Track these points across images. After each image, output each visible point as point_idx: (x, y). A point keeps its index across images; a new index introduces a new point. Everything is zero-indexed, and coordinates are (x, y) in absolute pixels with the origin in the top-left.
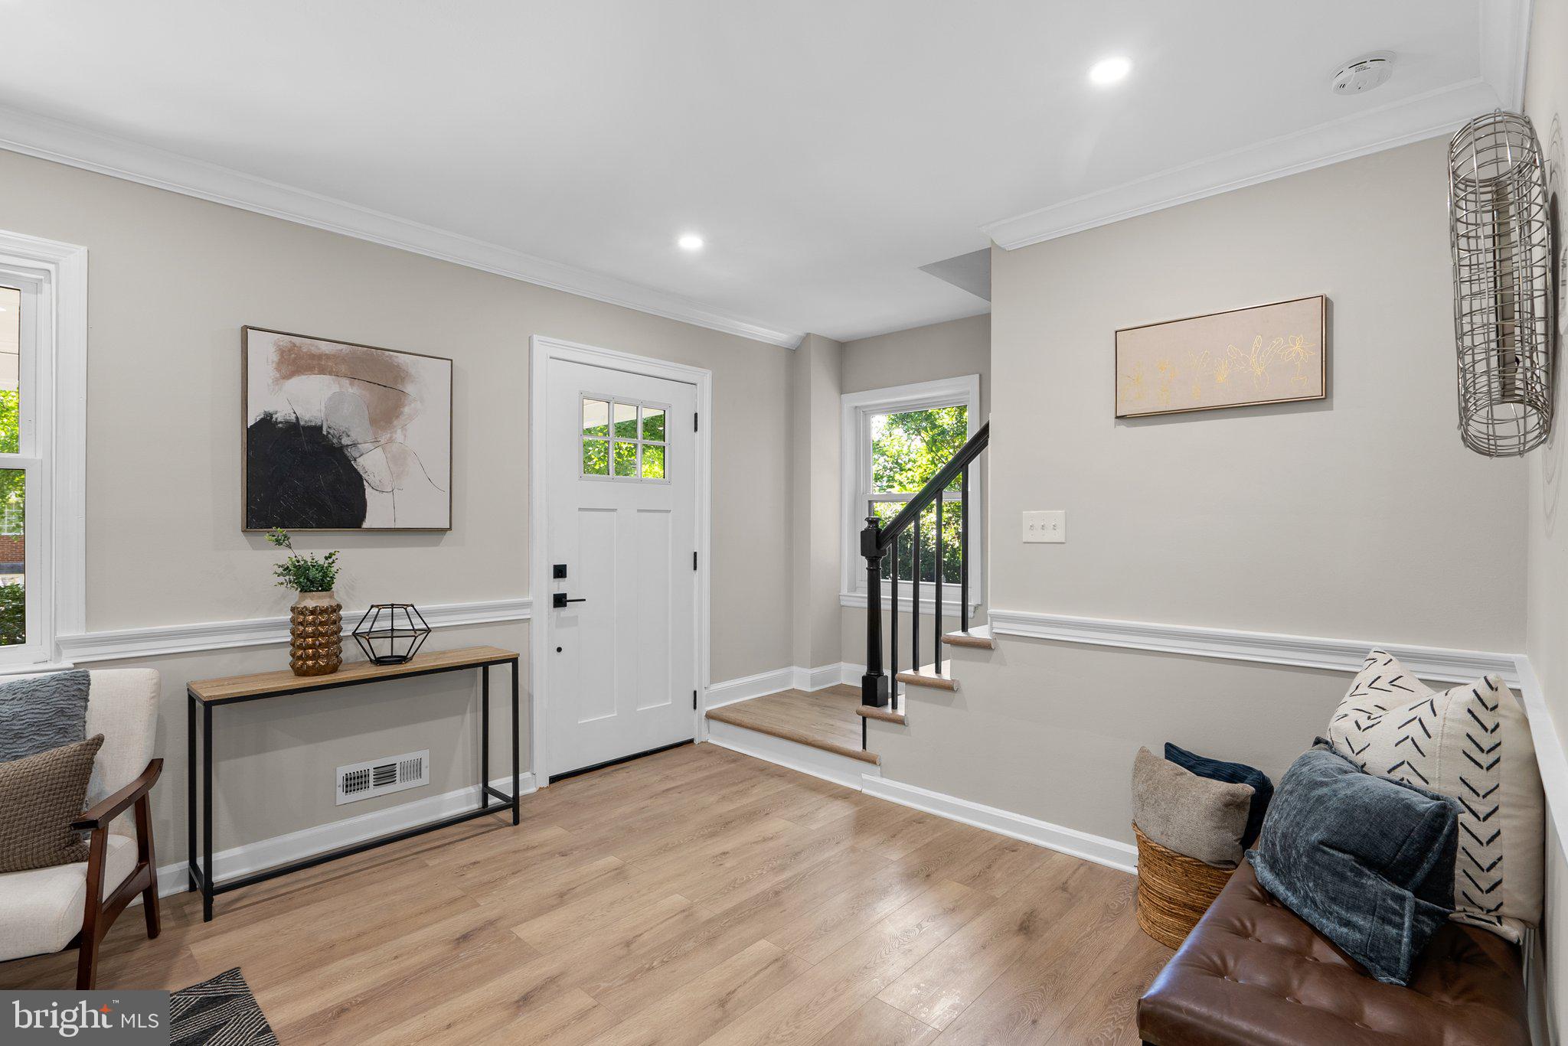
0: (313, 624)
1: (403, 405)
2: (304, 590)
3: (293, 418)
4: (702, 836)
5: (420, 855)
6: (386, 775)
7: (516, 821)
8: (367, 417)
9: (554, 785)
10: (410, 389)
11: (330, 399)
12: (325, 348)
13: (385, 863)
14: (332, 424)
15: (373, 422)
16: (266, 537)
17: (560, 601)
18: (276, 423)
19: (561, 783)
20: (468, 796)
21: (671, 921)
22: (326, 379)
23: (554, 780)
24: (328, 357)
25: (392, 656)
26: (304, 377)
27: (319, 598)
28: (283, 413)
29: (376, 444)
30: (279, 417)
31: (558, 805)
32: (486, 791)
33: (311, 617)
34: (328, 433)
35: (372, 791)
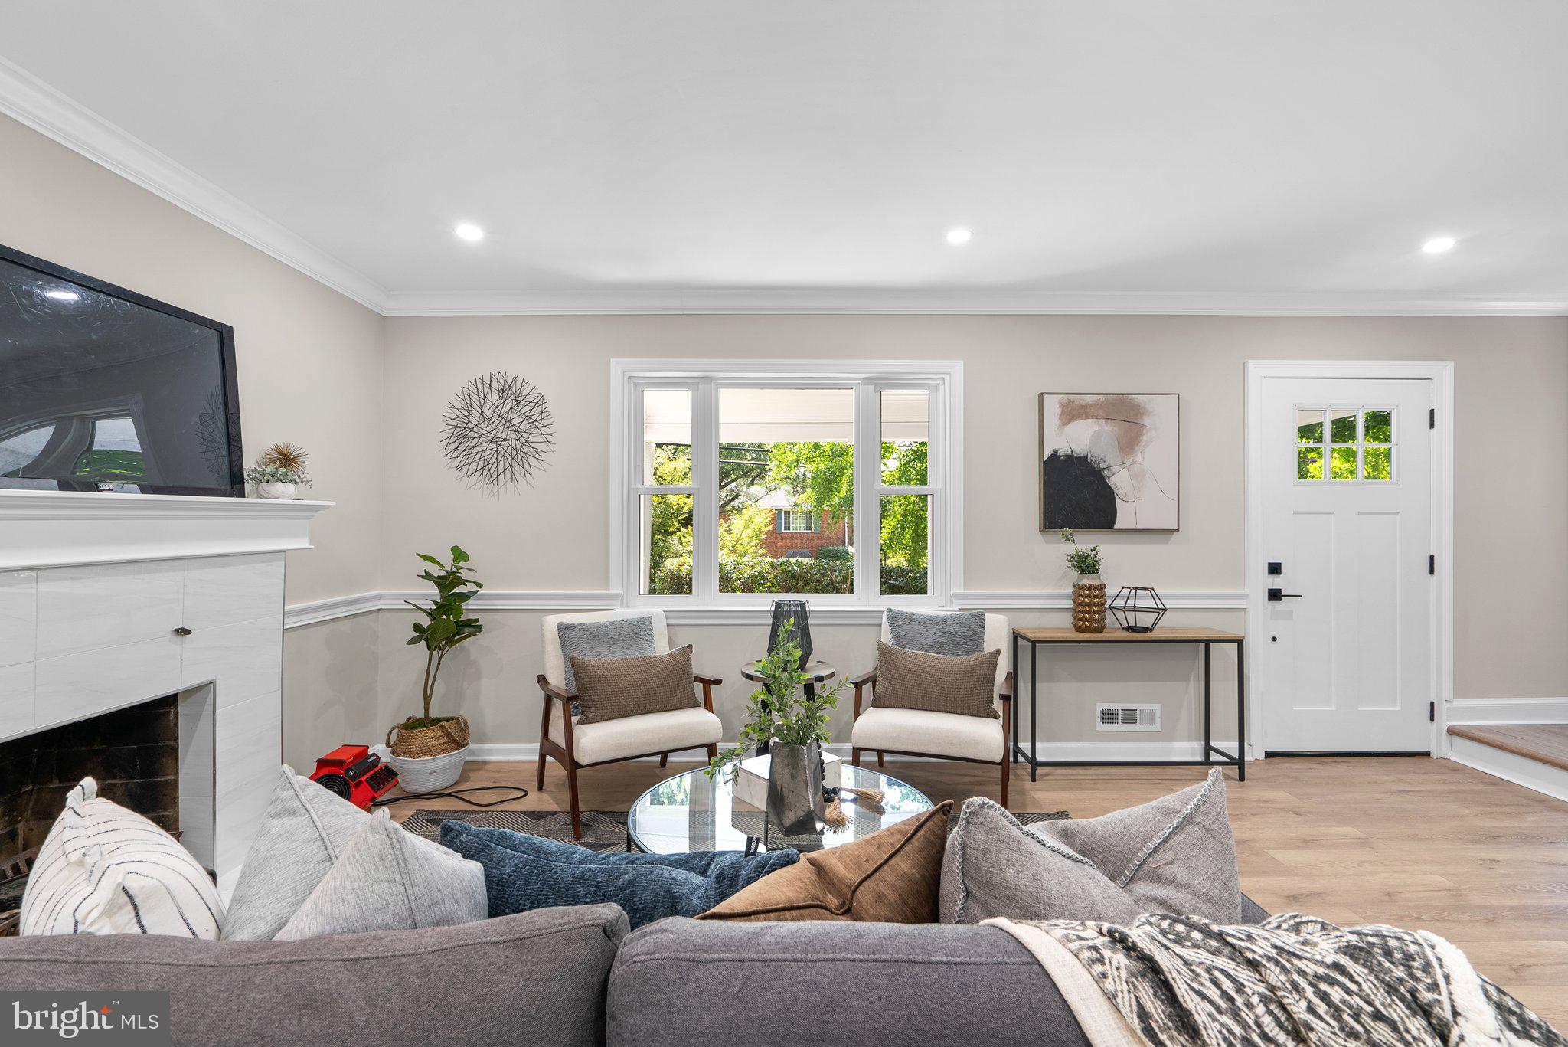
0: (1088, 596)
1: (1142, 435)
2: (1082, 572)
3: (1070, 452)
4: (1461, 839)
5: (1167, 782)
6: (1130, 717)
7: (1242, 778)
8: (1117, 447)
9: (1268, 760)
10: (1147, 421)
11: (1092, 436)
12: (1089, 399)
13: (1136, 780)
14: (1094, 455)
15: (1121, 449)
16: (1059, 535)
17: (1275, 595)
18: (1060, 456)
19: (1277, 759)
20: (1193, 749)
21: (1435, 893)
22: (1090, 421)
23: (1269, 755)
24: (1091, 406)
25: (1136, 626)
26: (1076, 422)
27: (1093, 578)
28: (1064, 450)
29: (1123, 466)
30: (1062, 452)
31: (1279, 776)
32: (1208, 749)
33: (1087, 592)
34: (1092, 460)
35: (1120, 727)
